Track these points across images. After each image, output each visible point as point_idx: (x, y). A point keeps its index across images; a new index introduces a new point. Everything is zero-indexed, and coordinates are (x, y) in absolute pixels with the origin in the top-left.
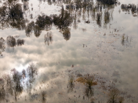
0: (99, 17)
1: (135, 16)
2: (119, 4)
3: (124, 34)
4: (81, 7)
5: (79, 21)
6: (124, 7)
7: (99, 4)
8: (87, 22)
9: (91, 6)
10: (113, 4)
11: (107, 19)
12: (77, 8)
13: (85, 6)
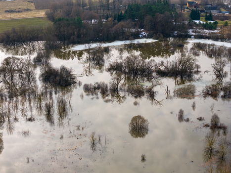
0: (49, 108)
1: (107, 101)
2: (80, 84)
3: (94, 133)
4: (16, 96)
5: (16, 120)
7: (46, 88)
8: (30, 120)
9: (34, 92)
10: (70, 84)
11: (63, 110)
12: (11, 97)
13: (23, 93)
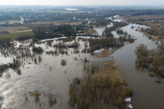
0: (35, 60)
1: (54, 56)
2: (45, 51)
3: (50, 66)
4: (24, 56)
5: (25, 64)
6: (47, 53)
7: (34, 53)
8: (29, 63)
9: (30, 55)
10: (42, 52)
11: (40, 60)
12: (23, 57)
13: (27, 55)
